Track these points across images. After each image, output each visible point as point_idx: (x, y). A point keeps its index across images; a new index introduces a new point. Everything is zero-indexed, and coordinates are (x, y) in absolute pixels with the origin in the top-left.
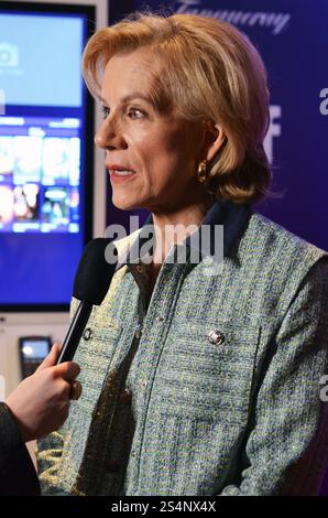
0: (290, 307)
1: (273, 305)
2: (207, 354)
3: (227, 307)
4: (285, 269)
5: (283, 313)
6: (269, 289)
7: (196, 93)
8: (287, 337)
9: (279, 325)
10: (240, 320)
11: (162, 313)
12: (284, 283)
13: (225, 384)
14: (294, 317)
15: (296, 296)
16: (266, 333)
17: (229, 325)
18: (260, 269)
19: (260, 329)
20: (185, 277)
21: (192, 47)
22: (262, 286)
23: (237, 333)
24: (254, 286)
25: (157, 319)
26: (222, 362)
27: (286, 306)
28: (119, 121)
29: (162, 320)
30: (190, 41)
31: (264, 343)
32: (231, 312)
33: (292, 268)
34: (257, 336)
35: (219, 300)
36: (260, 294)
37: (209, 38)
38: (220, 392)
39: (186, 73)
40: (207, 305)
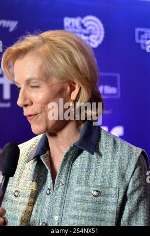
0: (131, 177)
1: (123, 176)
2: (92, 202)
3: (99, 177)
4: (126, 158)
5: (128, 180)
6: (120, 169)
7: (62, 69)
8: (132, 193)
9: (128, 186)
10: (107, 184)
11: (63, 181)
12: (127, 165)
13: (102, 217)
14: (134, 182)
15: (134, 171)
16: (122, 191)
17: (102, 187)
18: (113, 158)
19: (119, 189)
20: (73, 162)
21: (55, 47)
22: (117, 167)
23: (106, 191)
24: (112, 167)
25: (61, 184)
26: (100, 205)
27: (129, 177)
28: (27, 91)
29: (63, 185)
30: (53, 45)
31: (121, 196)
32: (102, 180)
33: (130, 158)
34: (117, 192)
35: (94, 174)
36: (116, 171)
37: (62, 42)
38: (100, 221)
39: (55, 61)
40: (87, 177)
